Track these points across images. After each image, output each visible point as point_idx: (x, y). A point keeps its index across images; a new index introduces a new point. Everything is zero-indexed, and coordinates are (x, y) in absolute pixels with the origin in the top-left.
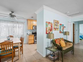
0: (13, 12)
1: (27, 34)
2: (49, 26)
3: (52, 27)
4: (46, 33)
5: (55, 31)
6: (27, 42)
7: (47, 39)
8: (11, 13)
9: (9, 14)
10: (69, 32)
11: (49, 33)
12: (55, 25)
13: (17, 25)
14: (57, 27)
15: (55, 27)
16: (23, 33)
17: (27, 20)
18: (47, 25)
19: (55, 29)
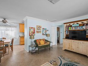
0: (5, 19)
1: (20, 36)
2: (32, 30)
3: (34, 30)
4: (30, 35)
5: (38, 33)
6: (19, 44)
7: (30, 40)
8: (4, 20)
9: (2, 21)
10: (49, 34)
11: (32, 35)
12: (38, 29)
13: (10, 28)
14: (40, 31)
15: (38, 31)
16: (16, 35)
17: (20, 24)
18: (30, 30)
19: (38, 32)
